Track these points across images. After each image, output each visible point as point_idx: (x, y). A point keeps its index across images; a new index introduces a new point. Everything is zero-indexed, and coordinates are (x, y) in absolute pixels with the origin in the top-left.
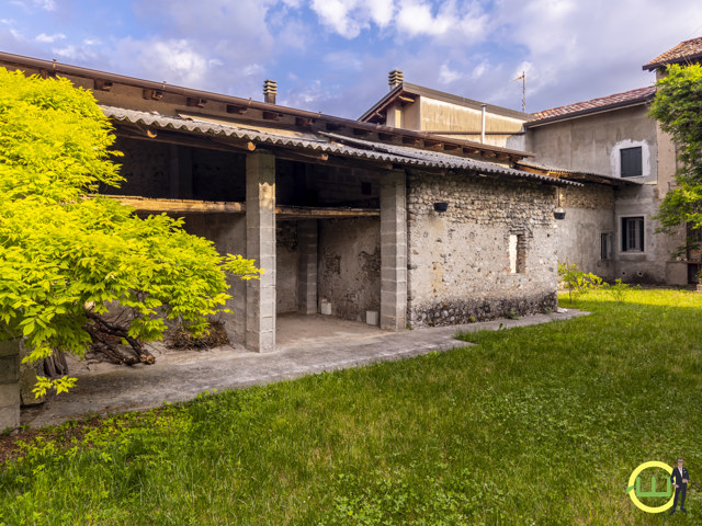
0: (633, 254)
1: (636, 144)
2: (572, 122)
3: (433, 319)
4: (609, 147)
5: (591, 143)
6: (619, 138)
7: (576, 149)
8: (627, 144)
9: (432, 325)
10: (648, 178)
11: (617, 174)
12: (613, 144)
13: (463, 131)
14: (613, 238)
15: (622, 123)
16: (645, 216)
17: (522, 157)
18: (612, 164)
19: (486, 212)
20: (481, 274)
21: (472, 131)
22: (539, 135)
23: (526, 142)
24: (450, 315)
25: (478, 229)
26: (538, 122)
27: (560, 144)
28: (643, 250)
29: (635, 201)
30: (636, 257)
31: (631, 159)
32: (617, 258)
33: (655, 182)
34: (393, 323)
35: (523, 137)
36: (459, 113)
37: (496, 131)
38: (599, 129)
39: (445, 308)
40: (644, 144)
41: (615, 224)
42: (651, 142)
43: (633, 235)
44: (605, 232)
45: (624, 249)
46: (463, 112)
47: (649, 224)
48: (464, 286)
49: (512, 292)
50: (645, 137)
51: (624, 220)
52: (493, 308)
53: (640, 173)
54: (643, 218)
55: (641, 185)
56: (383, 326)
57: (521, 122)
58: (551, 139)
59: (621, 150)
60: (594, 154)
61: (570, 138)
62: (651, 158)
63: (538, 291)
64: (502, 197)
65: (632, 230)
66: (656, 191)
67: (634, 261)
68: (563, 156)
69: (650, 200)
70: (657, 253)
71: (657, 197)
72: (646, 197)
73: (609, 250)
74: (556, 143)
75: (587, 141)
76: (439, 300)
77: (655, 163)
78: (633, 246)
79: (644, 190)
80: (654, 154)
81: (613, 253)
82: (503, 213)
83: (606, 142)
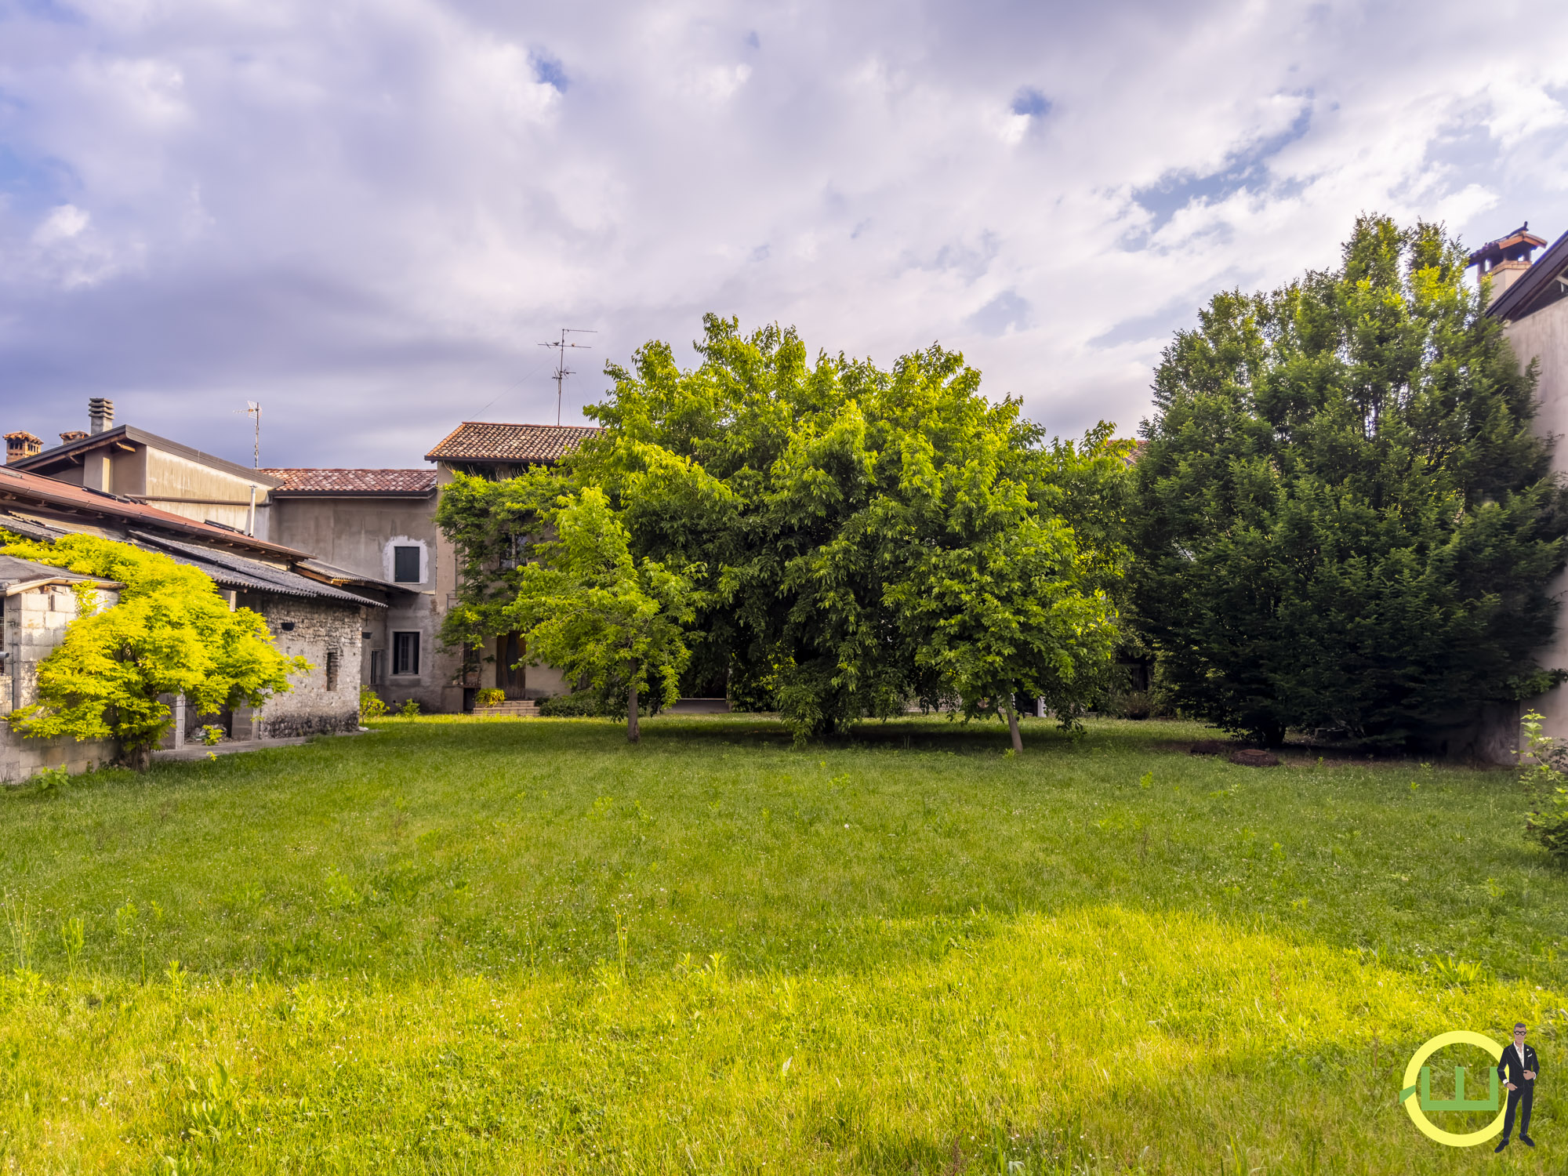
0: (405, 677)
1: (412, 543)
2: (335, 501)
3: (275, 730)
4: (382, 542)
5: (359, 533)
6: (395, 533)
7: (339, 537)
8: (403, 541)
9: (273, 736)
10: (427, 586)
11: (390, 579)
12: (387, 539)
13: (196, 498)
14: (384, 659)
15: (399, 514)
16: (421, 631)
17: (302, 558)
18: (385, 563)
19: (311, 631)
20: (306, 691)
21: (207, 499)
22: (289, 510)
23: (270, 517)
24: (285, 728)
25: (307, 648)
26: (289, 492)
27: (317, 527)
28: (416, 672)
29: (410, 613)
30: (409, 681)
31: (407, 561)
32: (388, 683)
33: (433, 592)
34: (248, 732)
35: (268, 509)
36: (193, 472)
37: (235, 500)
38: (370, 516)
39: (283, 721)
40: (422, 545)
41: (386, 640)
42: (430, 544)
43: (405, 655)
44: (377, 649)
45: (396, 671)
46: (197, 471)
47: (426, 642)
48: (295, 701)
49: (326, 709)
50: (424, 537)
51: (397, 635)
52: (314, 723)
53: (417, 579)
54: (418, 633)
55: (417, 594)
56: (235, 737)
57: (264, 489)
58: (306, 519)
59: (396, 548)
60: (362, 547)
61: (332, 524)
62: (429, 563)
63: (345, 710)
64: (323, 616)
65: (405, 648)
66: (434, 602)
67: (406, 686)
68: (322, 545)
69: (427, 613)
70: (433, 677)
71: (434, 609)
72: (422, 608)
73: (378, 673)
74: (312, 524)
75: (354, 529)
76: (279, 713)
77: (434, 570)
78: (405, 668)
79: (420, 600)
80: (433, 558)
81: (382, 677)
82: (323, 631)
83: (379, 535)
